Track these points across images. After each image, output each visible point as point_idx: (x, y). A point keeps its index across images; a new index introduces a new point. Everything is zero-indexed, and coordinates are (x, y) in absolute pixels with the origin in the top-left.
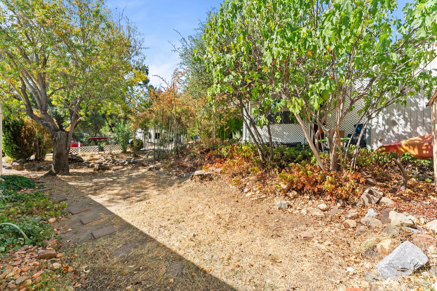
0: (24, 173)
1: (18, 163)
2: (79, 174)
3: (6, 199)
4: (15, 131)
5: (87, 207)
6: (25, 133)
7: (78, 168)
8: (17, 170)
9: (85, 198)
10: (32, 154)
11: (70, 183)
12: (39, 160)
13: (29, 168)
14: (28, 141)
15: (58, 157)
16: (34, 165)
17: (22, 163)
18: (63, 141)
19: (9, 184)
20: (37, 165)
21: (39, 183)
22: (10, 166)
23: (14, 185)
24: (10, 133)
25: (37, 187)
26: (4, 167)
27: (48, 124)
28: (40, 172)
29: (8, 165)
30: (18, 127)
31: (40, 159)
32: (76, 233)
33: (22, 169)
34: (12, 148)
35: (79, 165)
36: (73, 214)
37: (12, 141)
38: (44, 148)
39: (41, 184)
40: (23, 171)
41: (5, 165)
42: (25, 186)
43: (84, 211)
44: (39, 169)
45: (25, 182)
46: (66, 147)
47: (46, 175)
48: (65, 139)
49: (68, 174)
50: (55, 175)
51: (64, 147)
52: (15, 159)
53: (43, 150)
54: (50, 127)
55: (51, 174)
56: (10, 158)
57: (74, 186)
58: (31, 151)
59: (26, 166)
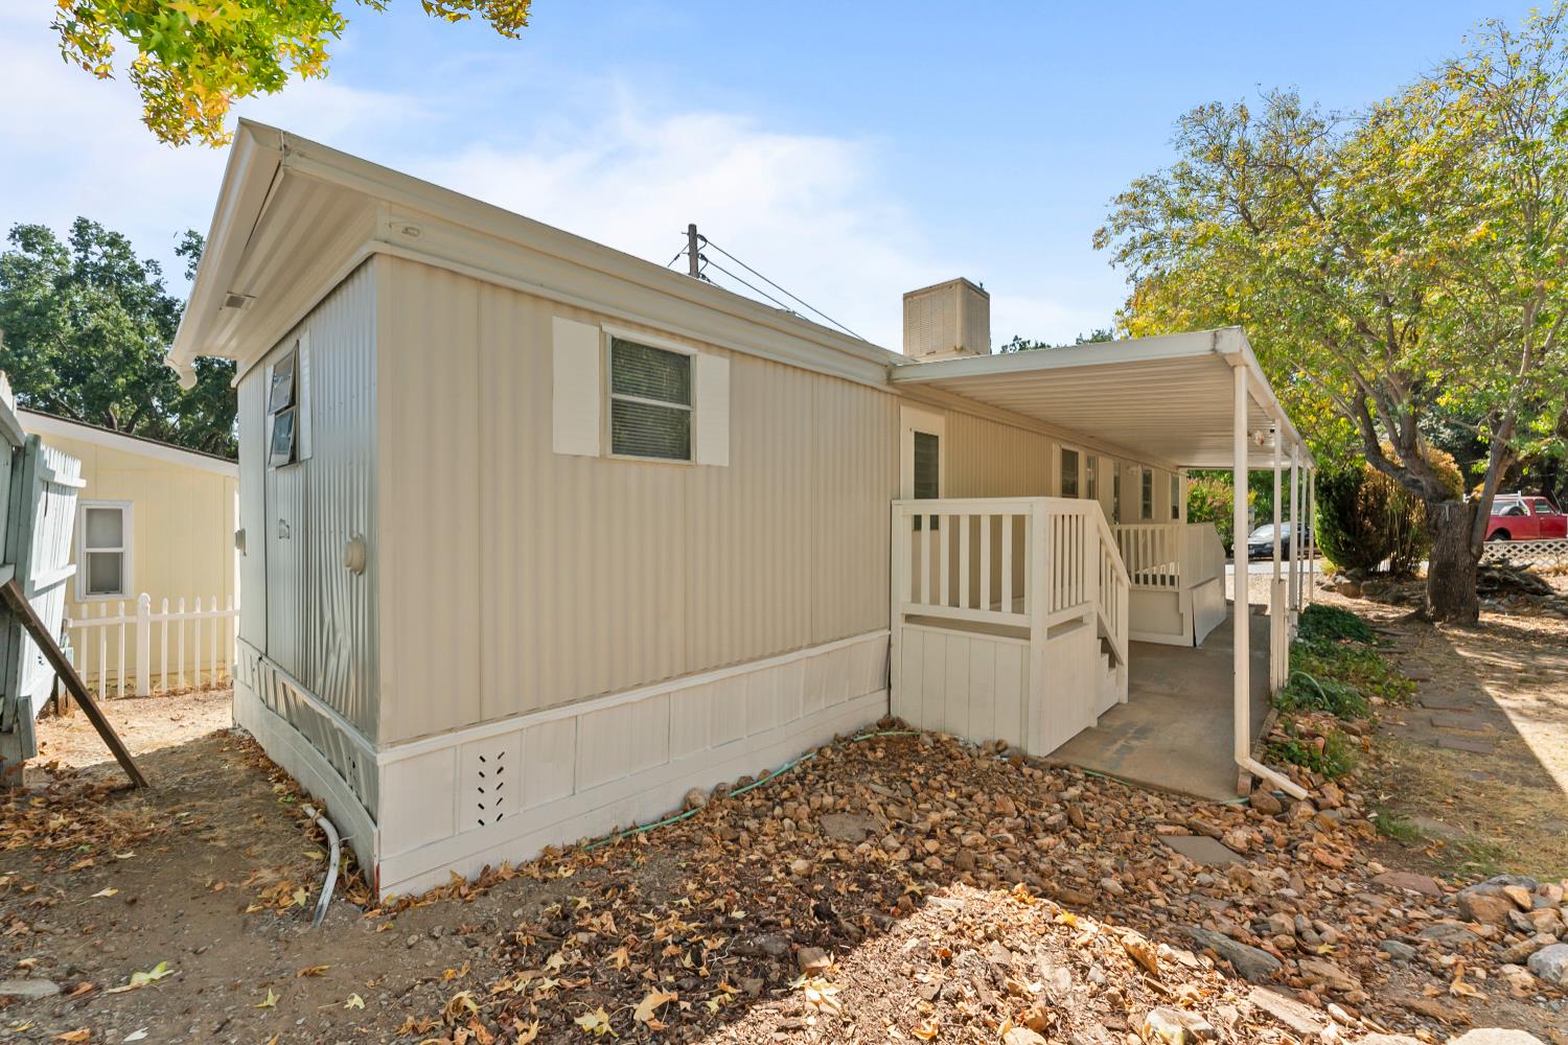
0: (1360, 605)
1: (1347, 578)
2: (1512, 632)
3: (1311, 648)
4: (1342, 497)
5: (1465, 706)
6: (1366, 499)
7: (1524, 615)
8: (1346, 595)
9: (1476, 690)
10: (1383, 557)
11: (1461, 652)
12: (1400, 576)
13: (1372, 594)
14: (1373, 523)
15: (1442, 571)
16: (1386, 588)
17: (1356, 580)
18: (1461, 530)
19: (1320, 623)
20: (1395, 588)
21: (1384, 634)
22: (1331, 583)
23: (1329, 627)
24: (1331, 504)
25: (1375, 643)
26: (1319, 584)
27: (1418, 481)
28: (1397, 609)
29: (1328, 582)
30: (1348, 489)
31: (1402, 573)
32: (1411, 731)
33: (1356, 595)
34: (1337, 541)
35: (1527, 603)
36: (1423, 707)
37: (1336, 522)
38: (1415, 541)
39: (1388, 637)
40: (1359, 601)
41: (1321, 580)
42: (1349, 634)
43: (1451, 709)
44: (1398, 601)
45: (1351, 626)
46: (1470, 546)
47: (1408, 619)
48: (1465, 522)
49: (1473, 624)
50: (1430, 621)
51: (1462, 545)
52: (1342, 569)
53: (1412, 547)
54: (1421, 488)
55: (1419, 616)
56: (1331, 565)
57: (1465, 659)
58: (1381, 549)
59: (1365, 588)
